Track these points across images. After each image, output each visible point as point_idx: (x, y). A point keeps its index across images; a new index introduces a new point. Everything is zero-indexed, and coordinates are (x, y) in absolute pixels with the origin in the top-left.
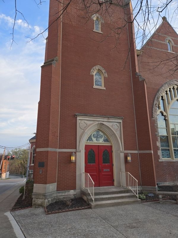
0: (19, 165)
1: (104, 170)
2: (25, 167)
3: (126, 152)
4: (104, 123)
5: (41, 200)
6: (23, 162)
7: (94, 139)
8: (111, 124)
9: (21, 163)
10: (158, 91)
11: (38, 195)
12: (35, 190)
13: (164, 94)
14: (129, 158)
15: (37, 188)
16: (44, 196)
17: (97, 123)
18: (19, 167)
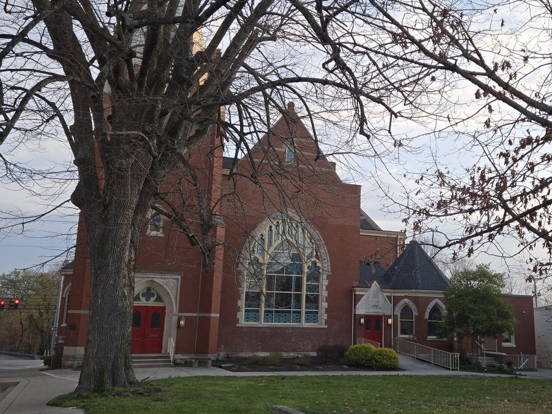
0: (23, 322)
1: (151, 335)
2: (42, 331)
3: (181, 314)
4: (155, 280)
5: (70, 362)
6: (36, 316)
7: (143, 299)
8: (165, 281)
9: (32, 316)
10: (254, 227)
11: (68, 358)
12: (64, 353)
13: (264, 232)
14: (182, 323)
15: (68, 350)
16: (74, 358)
17: (146, 279)
18: (23, 330)
